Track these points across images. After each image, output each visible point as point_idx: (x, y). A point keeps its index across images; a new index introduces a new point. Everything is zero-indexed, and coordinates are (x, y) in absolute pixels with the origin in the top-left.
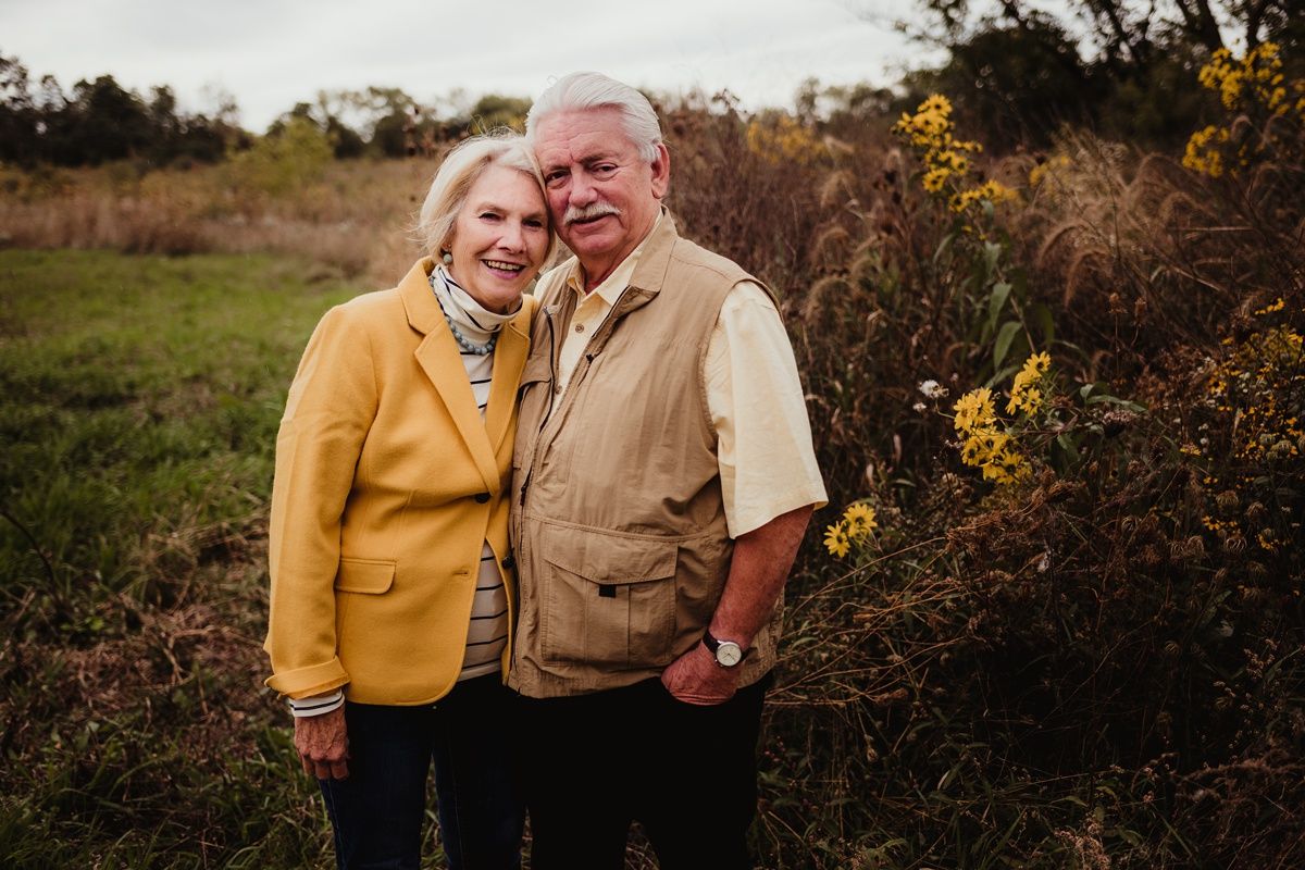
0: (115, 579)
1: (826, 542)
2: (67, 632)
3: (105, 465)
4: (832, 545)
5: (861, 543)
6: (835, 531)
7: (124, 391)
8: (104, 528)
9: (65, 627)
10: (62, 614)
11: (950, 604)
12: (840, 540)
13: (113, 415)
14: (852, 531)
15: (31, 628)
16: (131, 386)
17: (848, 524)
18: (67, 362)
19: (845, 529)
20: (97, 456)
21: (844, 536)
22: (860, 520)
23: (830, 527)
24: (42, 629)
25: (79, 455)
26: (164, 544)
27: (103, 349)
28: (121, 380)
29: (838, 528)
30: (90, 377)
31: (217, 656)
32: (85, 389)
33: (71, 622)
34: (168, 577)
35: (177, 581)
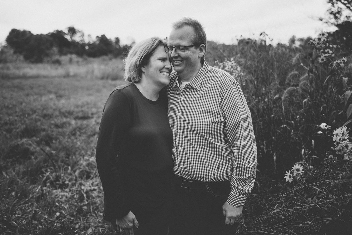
0: (74, 169)
1: (285, 177)
2: (58, 184)
3: (80, 136)
4: (287, 178)
5: (298, 179)
6: (289, 173)
7: (90, 115)
8: (75, 154)
9: (57, 182)
10: (58, 178)
11: (330, 205)
12: (290, 177)
13: (85, 122)
14: (295, 174)
15: (48, 182)
16: (92, 114)
17: (293, 171)
18: (77, 107)
19: (292, 173)
20: (78, 133)
21: (291, 175)
22: (298, 170)
23: (287, 172)
24: (52, 183)
25: (73, 133)
26: (89, 160)
27: (88, 104)
28: (90, 113)
29: (290, 172)
30: (82, 111)
31: (99, 195)
32: (80, 115)
33: (59, 181)
34: (89, 169)
35: (92, 171)
